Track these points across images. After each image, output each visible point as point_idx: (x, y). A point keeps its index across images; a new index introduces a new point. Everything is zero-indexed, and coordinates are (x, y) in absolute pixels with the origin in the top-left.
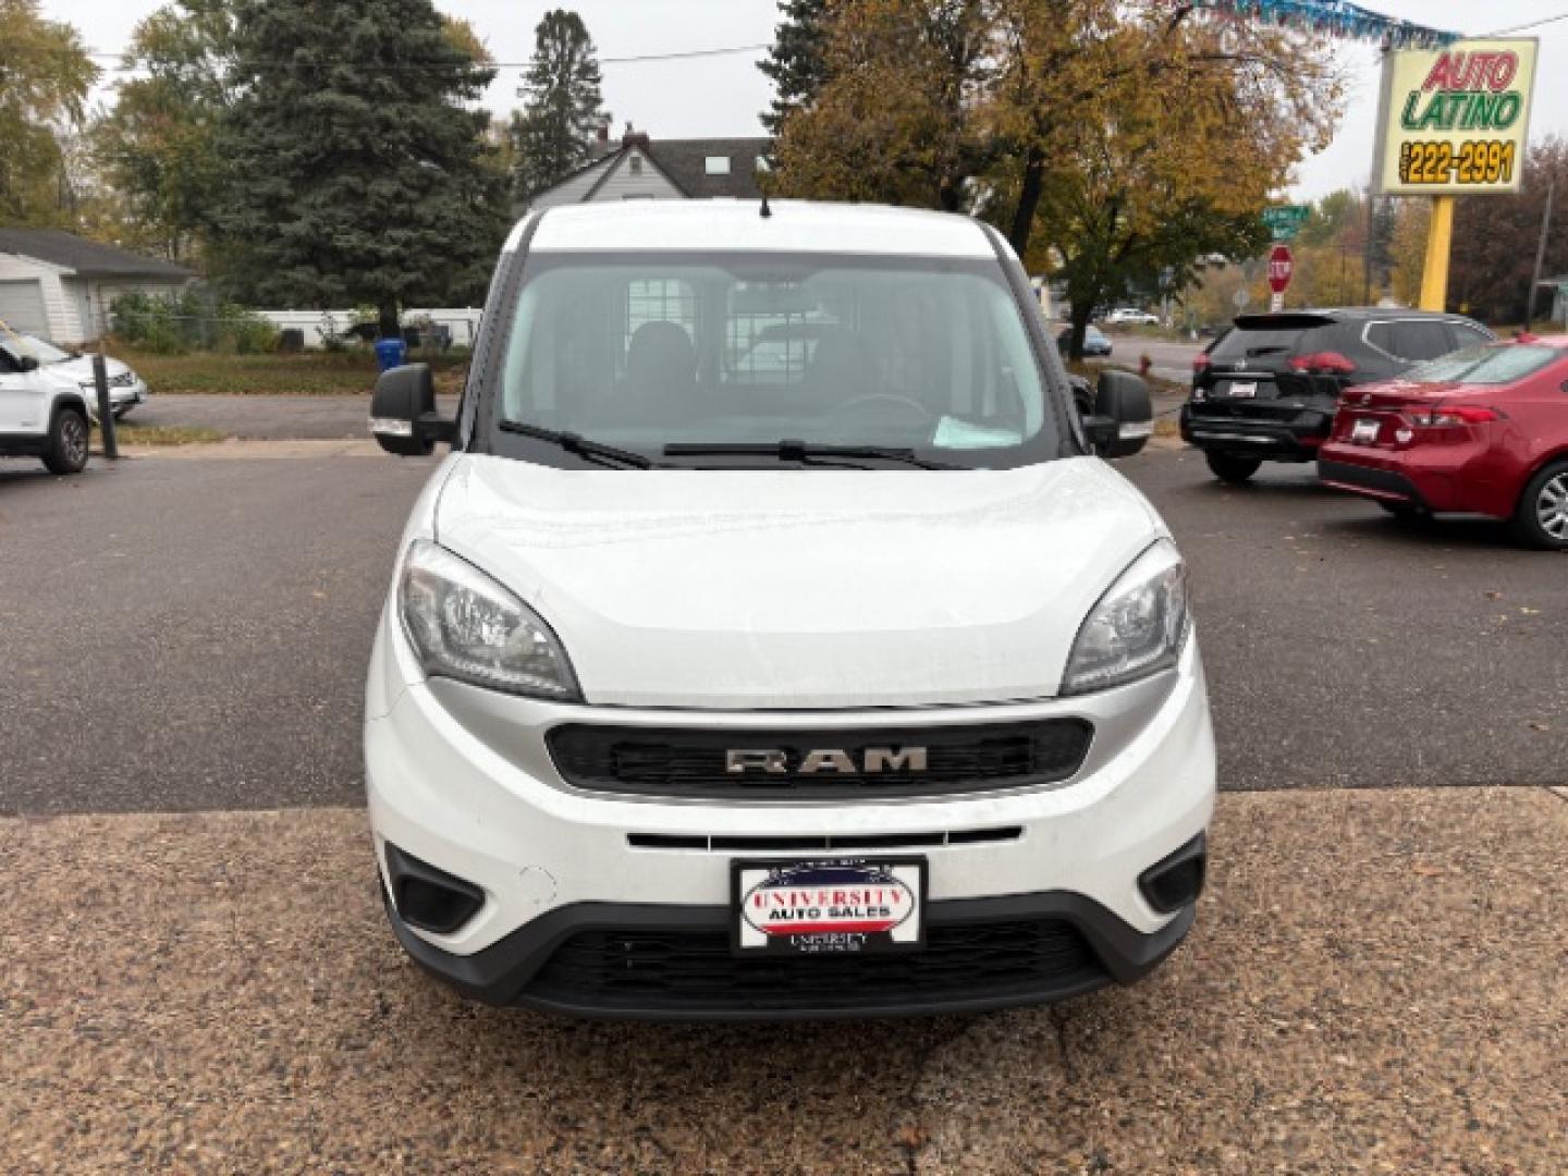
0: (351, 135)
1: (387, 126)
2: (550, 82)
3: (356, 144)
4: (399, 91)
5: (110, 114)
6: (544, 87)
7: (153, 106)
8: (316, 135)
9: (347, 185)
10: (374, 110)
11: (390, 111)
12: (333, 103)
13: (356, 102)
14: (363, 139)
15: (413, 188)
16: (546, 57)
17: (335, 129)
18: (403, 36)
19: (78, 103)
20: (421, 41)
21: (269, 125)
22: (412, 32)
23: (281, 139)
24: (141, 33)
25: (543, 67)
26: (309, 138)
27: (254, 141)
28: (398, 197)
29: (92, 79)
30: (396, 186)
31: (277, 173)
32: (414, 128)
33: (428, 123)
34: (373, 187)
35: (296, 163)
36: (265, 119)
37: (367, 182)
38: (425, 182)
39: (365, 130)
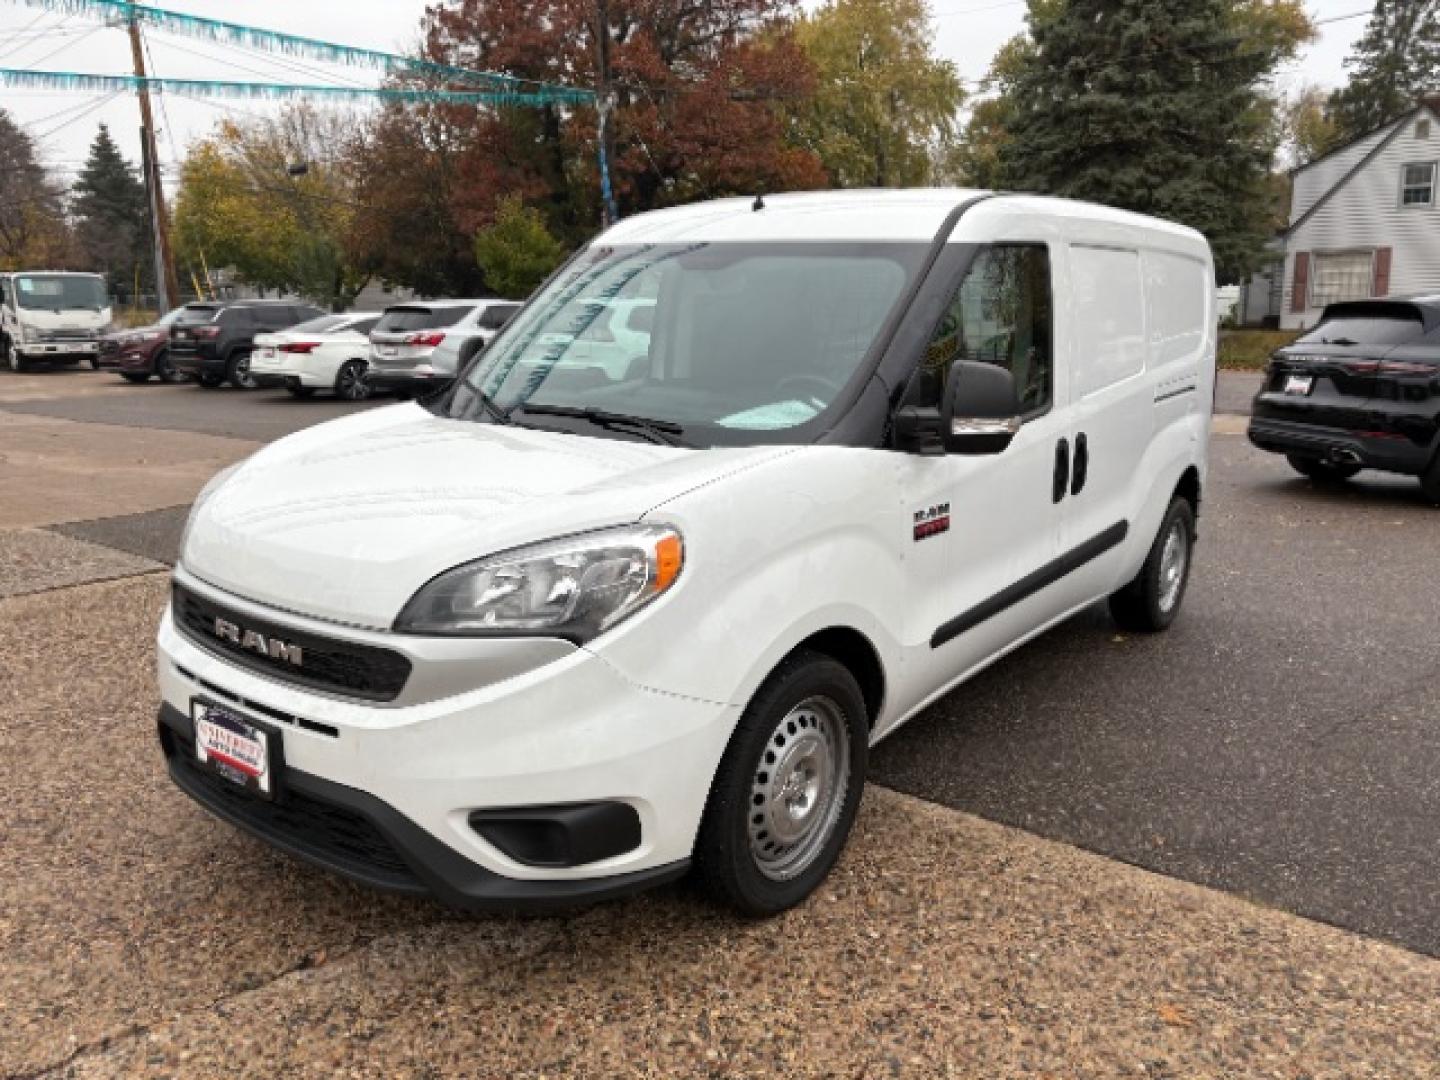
0: (1105, 131)
1: (1141, 116)
2: (1383, 48)
3: (1108, 138)
4: (1159, 82)
5: (962, 131)
6: (1375, 54)
7: (996, 120)
8: (1077, 133)
9: (1093, 176)
10: (1130, 105)
11: (1144, 105)
12: (1093, 103)
13: (1115, 99)
14: (1116, 132)
15: (1156, 173)
16: (1383, 23)
17: (1091, 126)
18: (1173, 29)
19: (947, 123)
20: (1190, 31)
21: (1040, 129)
22: (1181, 25)
23: (1045, 141)
24: (997, 61)
25: (1379, 34)
26: (1070, 137)
27: (1026, 145)
28: (1142, 183)
29: (960, 103)
30: (1138, 173)
31: (1038, 171)
32: (1168, 115)
33: (1182, 110)
34: (1119, 176)
35: (1056, 160)
36: (1039, 124)
37: (1113, 171)
38: (1171, 166)
39: (1118, 124)
